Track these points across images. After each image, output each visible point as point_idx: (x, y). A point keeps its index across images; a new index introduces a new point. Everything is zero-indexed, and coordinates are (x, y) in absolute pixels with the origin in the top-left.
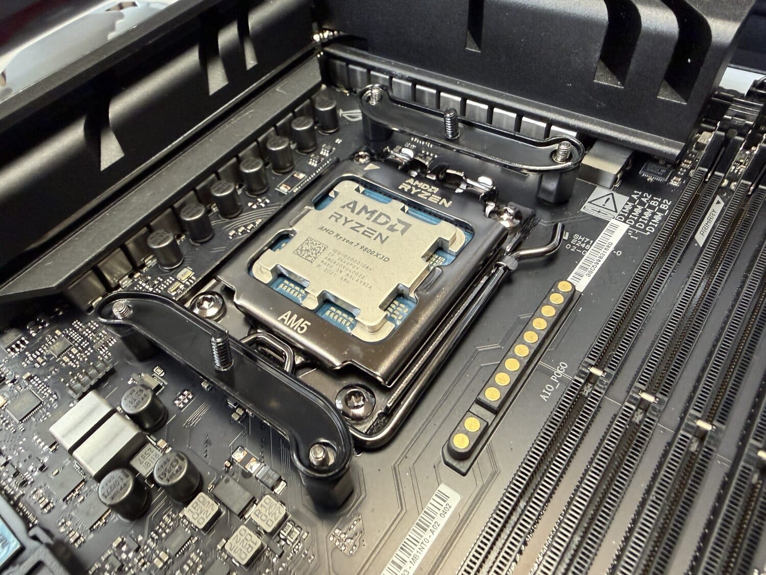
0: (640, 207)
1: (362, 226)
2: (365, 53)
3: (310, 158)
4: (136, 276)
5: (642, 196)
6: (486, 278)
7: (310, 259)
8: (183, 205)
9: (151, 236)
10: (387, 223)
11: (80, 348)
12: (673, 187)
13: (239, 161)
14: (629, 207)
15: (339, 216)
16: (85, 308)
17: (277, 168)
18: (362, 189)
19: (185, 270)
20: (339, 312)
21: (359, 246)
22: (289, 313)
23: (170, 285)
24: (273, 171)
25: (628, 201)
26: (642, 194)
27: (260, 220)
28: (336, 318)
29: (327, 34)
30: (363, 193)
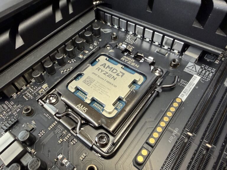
0: (205, 71)
1: (107, 73)
2: (111, 10)
3: (90, 45)
4: (28, 86)
5: (205, 67)
6: (150, 95)
7: (88, 84)
8: (45, 61)
9: (33, 72)
10: (116, 72)
11: (7, 112)
12: (216, 64)
13: (66, 46)
14: (200, 70)
15: (99, 69)
16: (9, 97)
17: (79, 49)
18: (108, 59)
19: (45, 84)
20: (98, 105)
21: (106, 81)
22: (80, 104)
23: (40, 89)
24: (77, 50)
25: (201, 68)
26: (205, 66)
27: (72, 68)
28: (97, 107)
29: (98, 2)
30: (108, 60)
